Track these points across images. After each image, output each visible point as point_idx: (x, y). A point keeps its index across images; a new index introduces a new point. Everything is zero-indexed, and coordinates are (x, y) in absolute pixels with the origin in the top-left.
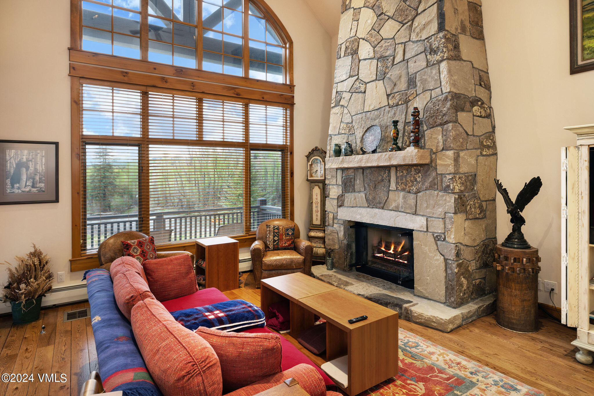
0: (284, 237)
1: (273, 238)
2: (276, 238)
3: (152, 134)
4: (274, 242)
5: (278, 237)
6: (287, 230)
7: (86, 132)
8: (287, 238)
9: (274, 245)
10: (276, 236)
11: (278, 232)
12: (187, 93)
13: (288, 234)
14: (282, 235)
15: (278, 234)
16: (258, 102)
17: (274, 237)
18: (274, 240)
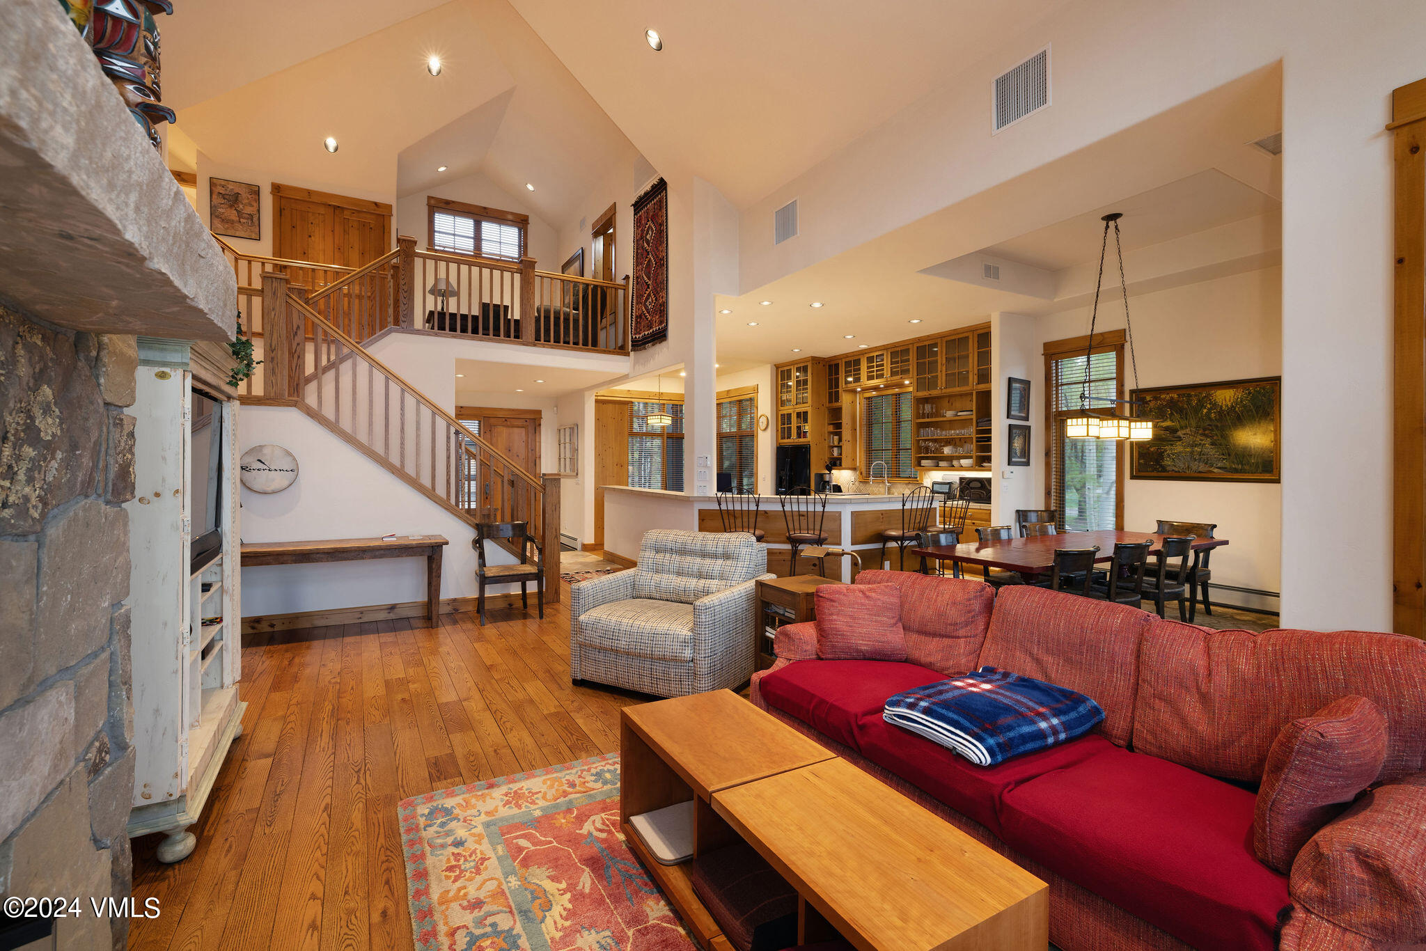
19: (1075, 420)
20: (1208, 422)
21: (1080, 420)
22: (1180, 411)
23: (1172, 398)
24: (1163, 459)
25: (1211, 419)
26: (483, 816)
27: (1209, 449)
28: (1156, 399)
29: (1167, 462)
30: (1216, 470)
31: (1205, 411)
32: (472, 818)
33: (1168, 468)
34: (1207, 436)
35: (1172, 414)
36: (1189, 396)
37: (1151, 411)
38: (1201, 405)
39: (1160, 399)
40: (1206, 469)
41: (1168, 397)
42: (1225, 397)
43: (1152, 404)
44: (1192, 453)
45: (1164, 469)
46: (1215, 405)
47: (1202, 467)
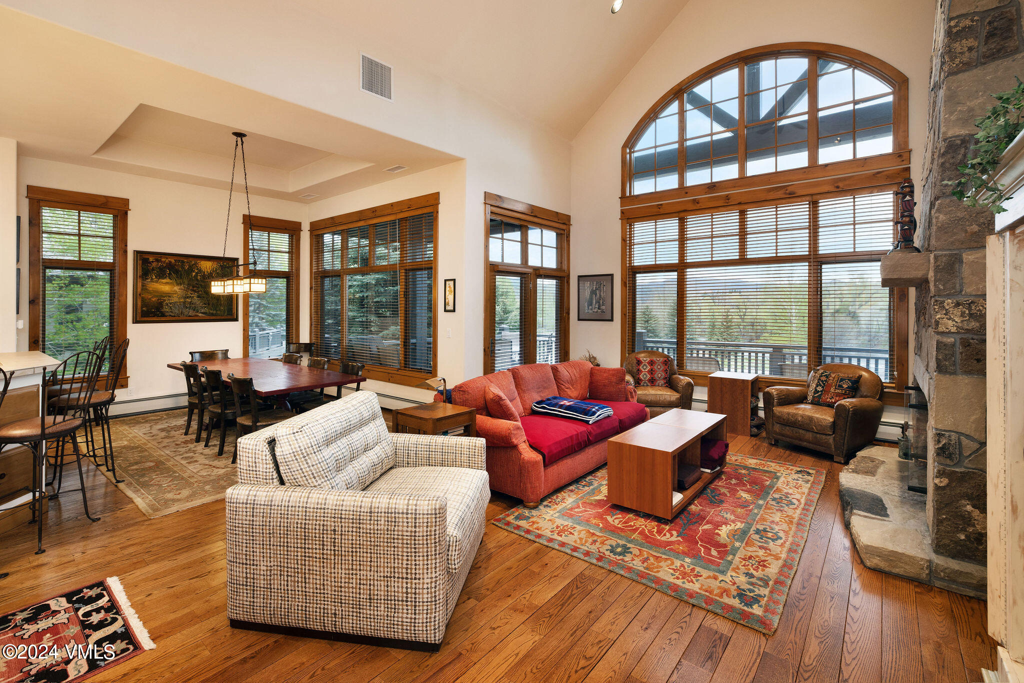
0: (832, 390)
1: (816, 388)
2: (820, 389)
3: (690, 259)
4: (815, 393)
5: (823, 387)
6: (842, 380)
7: (637, 263)
8: (837, 391)
9: (813, 397)
10: (820, 385)
11: (825, 381)
12: (721, 209)
13: (840, 386)
14: (831, 386)
15: (824, 384)
16: (828, 195)
17: (817, 386)
18: (816, 390)
19: (256, 280)
20: (196, 282)
21: (260, 280)
22: (177, 272)
23: (170, 262)
24: (162, 307)
25: (197, 280)
26: (720, 579)
27: (196, 300)
28: (157, 261)
29: (166, 309)
30: (200, 315)
31: (194, 274)
32: (728, 582)
33: (167, 314)
34: (195, 291)
35: (170, 274)
36: (183, 262)
37: (153, 269)
38: (191, 269)
39: (161, 262)
40: (194, 314)
41: (167, 261)
42: (207, 266)
43: (154, 264)
44: (184, 303)
45: (163, 315)
46: (200, 271)
47: (191, 313)
